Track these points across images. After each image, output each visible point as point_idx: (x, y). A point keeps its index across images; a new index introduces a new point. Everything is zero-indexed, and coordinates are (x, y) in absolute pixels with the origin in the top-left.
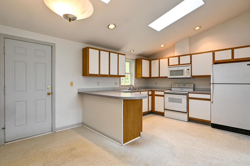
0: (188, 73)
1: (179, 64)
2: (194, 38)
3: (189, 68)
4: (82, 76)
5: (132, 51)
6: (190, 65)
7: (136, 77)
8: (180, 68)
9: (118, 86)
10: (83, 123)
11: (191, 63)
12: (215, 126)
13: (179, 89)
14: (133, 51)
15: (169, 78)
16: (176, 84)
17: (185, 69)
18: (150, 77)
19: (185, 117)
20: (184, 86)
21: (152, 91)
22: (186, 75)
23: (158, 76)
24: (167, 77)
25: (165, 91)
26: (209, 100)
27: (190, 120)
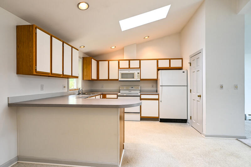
0: (138, 76)
1: (129, 68)
2: (140, 46)
3: (139, 71)
4: (16, 74)
5: (82, 47)
6: (140, 69)
7: (83, 79)
8: (131, 72)
9: (66, 90)
10: (19, 158)
11: (140, 67)
12: (163, 120)
13: (127, 92)
14: (84, 47)
15: (119, 81)
16: (125, 87)
17: (136, 72)
18: (98, 79)
19: (138, 117)
20: (132, 89)
21: (102, 94)
22: (137, 78)
23: (107, 78)
24: (117, 80)
25: (118, 94)
26: (158, 99)
27: (143, 119)
